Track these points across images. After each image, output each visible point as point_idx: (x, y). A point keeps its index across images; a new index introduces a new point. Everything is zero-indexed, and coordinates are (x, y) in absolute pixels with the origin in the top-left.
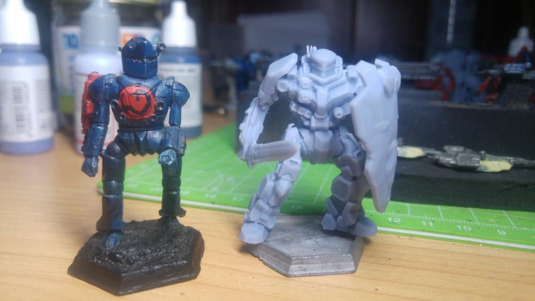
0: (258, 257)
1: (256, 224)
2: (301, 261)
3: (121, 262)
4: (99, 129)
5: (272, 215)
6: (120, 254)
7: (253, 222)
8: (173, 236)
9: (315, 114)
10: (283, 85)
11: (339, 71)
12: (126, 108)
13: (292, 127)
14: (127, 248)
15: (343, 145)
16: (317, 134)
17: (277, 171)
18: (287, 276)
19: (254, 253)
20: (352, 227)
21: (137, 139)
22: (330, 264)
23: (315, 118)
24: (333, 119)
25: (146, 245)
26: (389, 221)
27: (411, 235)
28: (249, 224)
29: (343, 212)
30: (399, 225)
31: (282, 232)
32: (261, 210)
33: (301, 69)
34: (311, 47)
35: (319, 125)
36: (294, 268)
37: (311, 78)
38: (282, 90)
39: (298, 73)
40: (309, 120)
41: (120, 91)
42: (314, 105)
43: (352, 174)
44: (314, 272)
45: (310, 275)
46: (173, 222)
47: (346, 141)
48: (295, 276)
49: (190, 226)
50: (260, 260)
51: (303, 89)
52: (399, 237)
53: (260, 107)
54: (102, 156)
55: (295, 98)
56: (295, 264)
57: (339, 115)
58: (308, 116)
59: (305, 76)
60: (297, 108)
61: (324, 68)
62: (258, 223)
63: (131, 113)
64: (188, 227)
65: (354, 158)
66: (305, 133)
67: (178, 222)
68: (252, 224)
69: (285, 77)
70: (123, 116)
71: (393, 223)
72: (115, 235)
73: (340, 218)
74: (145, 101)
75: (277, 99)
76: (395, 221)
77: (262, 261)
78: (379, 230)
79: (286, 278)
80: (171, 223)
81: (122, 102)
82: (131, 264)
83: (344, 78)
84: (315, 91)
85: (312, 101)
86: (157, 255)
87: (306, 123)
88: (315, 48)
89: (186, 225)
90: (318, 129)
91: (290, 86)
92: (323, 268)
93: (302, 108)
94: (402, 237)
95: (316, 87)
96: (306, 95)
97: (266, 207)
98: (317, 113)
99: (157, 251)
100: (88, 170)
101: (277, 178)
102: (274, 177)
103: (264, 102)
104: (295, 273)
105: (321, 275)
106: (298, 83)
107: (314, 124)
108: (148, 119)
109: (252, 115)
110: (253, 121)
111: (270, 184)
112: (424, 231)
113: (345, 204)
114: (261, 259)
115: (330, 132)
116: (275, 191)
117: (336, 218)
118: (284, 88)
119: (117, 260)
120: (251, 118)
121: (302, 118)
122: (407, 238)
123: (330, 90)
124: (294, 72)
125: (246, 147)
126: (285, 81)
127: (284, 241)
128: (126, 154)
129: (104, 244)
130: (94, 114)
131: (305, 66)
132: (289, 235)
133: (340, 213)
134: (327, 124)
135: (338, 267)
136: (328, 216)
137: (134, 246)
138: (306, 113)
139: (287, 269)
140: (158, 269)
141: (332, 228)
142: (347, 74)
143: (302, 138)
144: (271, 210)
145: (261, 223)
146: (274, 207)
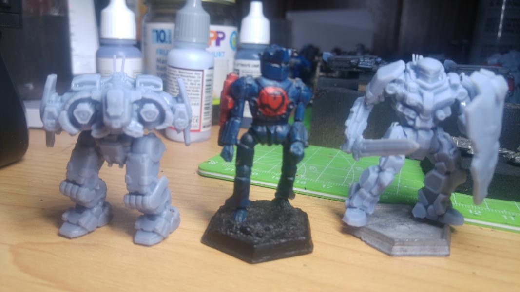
0: (360, 238)
1: (358, 209)
2: (402, 243)
3: (252, 235)
4: (236, 122)
5: (372, 202)
6: (249, 227)
7: (355, 208)
8: (288, 215)
9: (421, 115)
10: (391, 89)
11: (442, 78)
12: (264, 106)
13: (397, 125)
14: (254, 223)
15: (440, 144)
16: (421, 133)
17: (381, 164)
18: (390, 255)
19: (356, 234)
20: (441, 216)
21: (268, 131)
22: (427, 247)
23: (420, 118)
24: (435, 119)
25: (269, 222)
26: (470, 213)
27: (493, 227)
28: (352, 209)
29: (435, 203)
30: (480, 217)
31: (376, 218)
32: (363, 197)
33: (408, 75)
34: (417, 55)
35: (423, 125)
36: (396, 249)
37: (417, 83)
38: (390, 92)
39: (406, 78)
40: (414, 120)
41: (260, 91)
42: (420, 107)
43: (446, 170)
44: (413, 253)
45: (410, 255)
46: (286, 203)
47: (443, 140)
48: (397, 256)
49: (299, 208)
50: (362, 240)
51: (410, 92)
52: (481, 228)
53: (365, 105)
54: (237, 144)
55: (403, 100)
56: (398, 245)
57: (442, 117)
58: (412, 116)
59: (413, 81)
60: (403, 109)
61: (431, 76)
62: (361, 209)
63: (267, 109)
64: (297, 209)
65: (450, 155)
66: (409, 132)
67: (289, 203)
68: (355, 210)
69: (394, 81)
70: (260, 112)
71: (475, 215)
72: (242, 212)
73: (431, 207)
74: (280, 101)
75: (383, 100)
76: (476, 213)
77: (364, 241)
78: (466, 222)
79: (388, 257)
80: (284, 204)
81: (261, 100)
82: (260, 237)
83: (447, 84)
84: (421, 95)
85: (419, 104)
86: (280, 231)
87: (411, 123)
88: (421, 57)
89: (295, 207)
90: (421, 129)
91: (399, 89)
92: (421, 250)
93: (407, 109)
94: (484, 228)
95: (423, 91)
96: (413, 98)
97: (369, 195)
98: (422, 114)
99: (278, 227)
100: (226, 156)
101: (381, 170)
102: (377, 169)
103: (371, 102)
104: (398, 253)
105: (420, 256)
106: (406, 87)
107: (418, 123)
108: (280, 116)
109: (357, 113)
110: (358, 118)
111: (373, 176)
112: (506, 224)
113: (437, 195)
114: (364, 239)
115: (432, 132)
116: (378, 181)
117: (426, 207)
118: (392, 90)
119: (247, 233)
120: (356, 116)
121: (406, 118)
122: (490, 229)
123: (435, 94)
124: (402, 77)
125: (351, 141)
126: (393, 85)
127: (380, 226)
128: (257, 143)
129: (234, 218)
130: (233, 109)
131: (412, 72)
132: (383, 220)
133: (431, 202)
134: (430, 124)
135: (435, 250)
136: (419, 206)
137: (259, 221)
138: (411, 114)
139: (390, 249)
140: (284, 243)
141: (422, 217)
142: (449, 81)
143: (405, 135)
144: (373, 198)
145: (363, 208)
146: (375, 196)
